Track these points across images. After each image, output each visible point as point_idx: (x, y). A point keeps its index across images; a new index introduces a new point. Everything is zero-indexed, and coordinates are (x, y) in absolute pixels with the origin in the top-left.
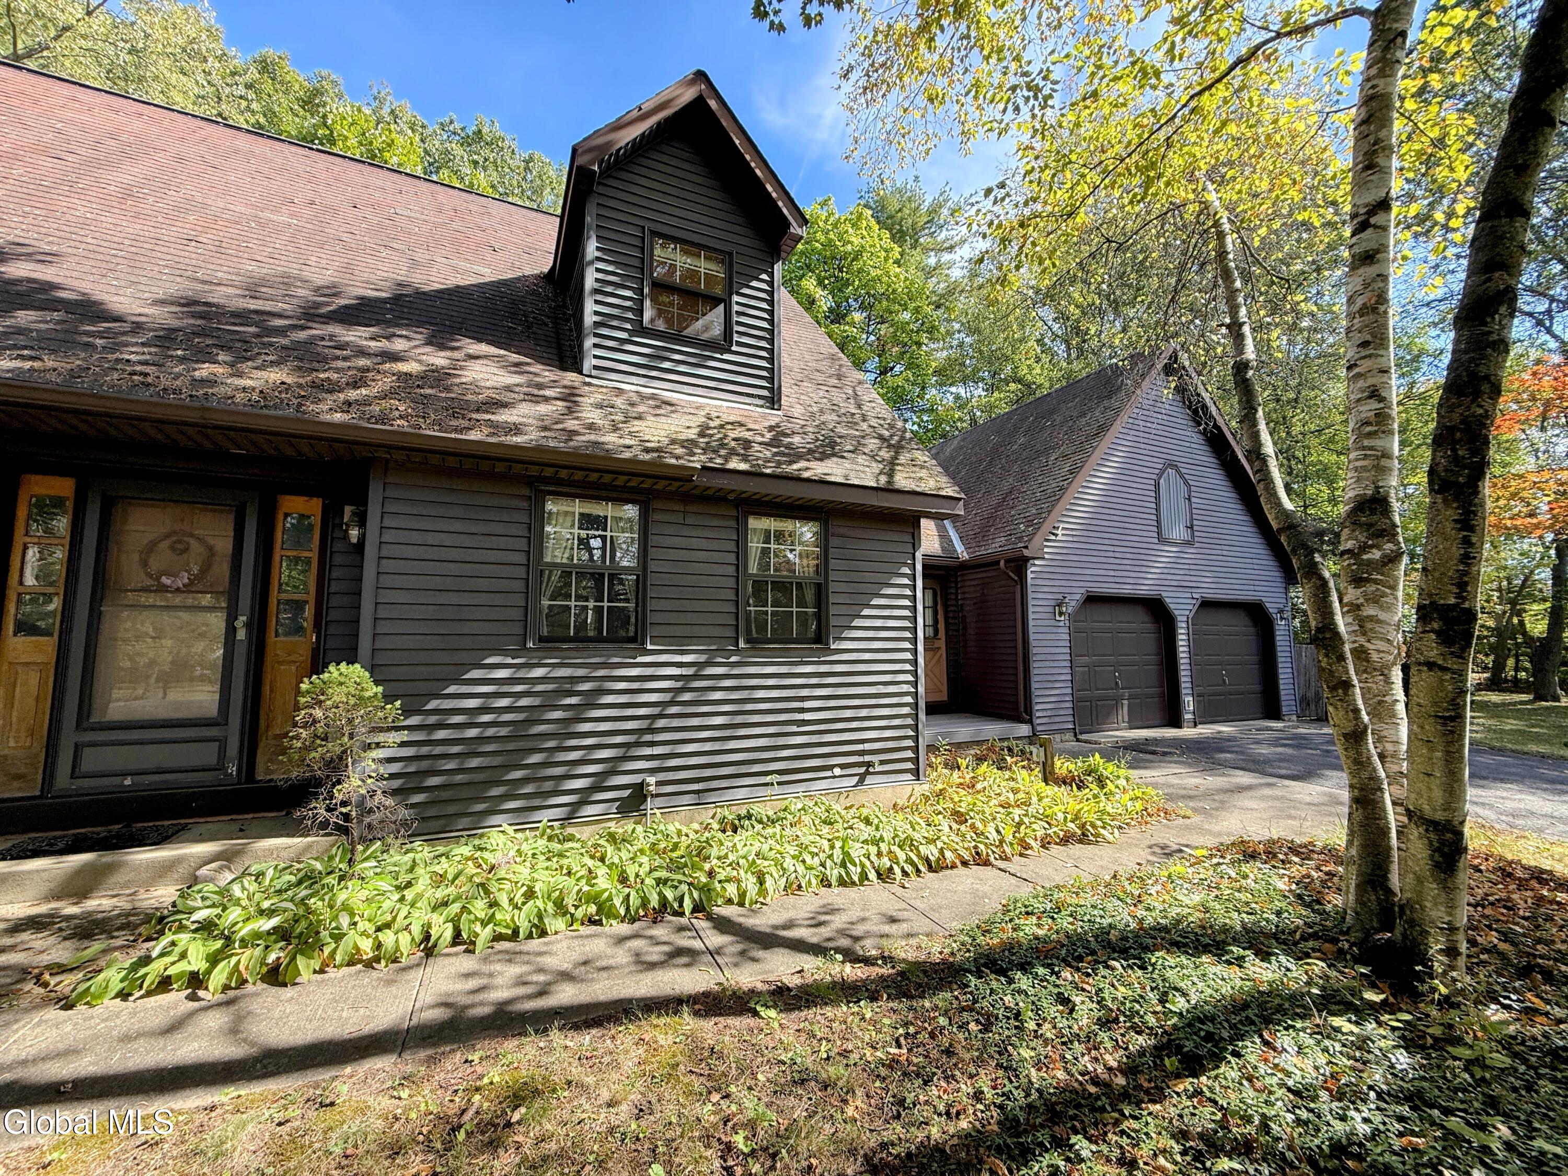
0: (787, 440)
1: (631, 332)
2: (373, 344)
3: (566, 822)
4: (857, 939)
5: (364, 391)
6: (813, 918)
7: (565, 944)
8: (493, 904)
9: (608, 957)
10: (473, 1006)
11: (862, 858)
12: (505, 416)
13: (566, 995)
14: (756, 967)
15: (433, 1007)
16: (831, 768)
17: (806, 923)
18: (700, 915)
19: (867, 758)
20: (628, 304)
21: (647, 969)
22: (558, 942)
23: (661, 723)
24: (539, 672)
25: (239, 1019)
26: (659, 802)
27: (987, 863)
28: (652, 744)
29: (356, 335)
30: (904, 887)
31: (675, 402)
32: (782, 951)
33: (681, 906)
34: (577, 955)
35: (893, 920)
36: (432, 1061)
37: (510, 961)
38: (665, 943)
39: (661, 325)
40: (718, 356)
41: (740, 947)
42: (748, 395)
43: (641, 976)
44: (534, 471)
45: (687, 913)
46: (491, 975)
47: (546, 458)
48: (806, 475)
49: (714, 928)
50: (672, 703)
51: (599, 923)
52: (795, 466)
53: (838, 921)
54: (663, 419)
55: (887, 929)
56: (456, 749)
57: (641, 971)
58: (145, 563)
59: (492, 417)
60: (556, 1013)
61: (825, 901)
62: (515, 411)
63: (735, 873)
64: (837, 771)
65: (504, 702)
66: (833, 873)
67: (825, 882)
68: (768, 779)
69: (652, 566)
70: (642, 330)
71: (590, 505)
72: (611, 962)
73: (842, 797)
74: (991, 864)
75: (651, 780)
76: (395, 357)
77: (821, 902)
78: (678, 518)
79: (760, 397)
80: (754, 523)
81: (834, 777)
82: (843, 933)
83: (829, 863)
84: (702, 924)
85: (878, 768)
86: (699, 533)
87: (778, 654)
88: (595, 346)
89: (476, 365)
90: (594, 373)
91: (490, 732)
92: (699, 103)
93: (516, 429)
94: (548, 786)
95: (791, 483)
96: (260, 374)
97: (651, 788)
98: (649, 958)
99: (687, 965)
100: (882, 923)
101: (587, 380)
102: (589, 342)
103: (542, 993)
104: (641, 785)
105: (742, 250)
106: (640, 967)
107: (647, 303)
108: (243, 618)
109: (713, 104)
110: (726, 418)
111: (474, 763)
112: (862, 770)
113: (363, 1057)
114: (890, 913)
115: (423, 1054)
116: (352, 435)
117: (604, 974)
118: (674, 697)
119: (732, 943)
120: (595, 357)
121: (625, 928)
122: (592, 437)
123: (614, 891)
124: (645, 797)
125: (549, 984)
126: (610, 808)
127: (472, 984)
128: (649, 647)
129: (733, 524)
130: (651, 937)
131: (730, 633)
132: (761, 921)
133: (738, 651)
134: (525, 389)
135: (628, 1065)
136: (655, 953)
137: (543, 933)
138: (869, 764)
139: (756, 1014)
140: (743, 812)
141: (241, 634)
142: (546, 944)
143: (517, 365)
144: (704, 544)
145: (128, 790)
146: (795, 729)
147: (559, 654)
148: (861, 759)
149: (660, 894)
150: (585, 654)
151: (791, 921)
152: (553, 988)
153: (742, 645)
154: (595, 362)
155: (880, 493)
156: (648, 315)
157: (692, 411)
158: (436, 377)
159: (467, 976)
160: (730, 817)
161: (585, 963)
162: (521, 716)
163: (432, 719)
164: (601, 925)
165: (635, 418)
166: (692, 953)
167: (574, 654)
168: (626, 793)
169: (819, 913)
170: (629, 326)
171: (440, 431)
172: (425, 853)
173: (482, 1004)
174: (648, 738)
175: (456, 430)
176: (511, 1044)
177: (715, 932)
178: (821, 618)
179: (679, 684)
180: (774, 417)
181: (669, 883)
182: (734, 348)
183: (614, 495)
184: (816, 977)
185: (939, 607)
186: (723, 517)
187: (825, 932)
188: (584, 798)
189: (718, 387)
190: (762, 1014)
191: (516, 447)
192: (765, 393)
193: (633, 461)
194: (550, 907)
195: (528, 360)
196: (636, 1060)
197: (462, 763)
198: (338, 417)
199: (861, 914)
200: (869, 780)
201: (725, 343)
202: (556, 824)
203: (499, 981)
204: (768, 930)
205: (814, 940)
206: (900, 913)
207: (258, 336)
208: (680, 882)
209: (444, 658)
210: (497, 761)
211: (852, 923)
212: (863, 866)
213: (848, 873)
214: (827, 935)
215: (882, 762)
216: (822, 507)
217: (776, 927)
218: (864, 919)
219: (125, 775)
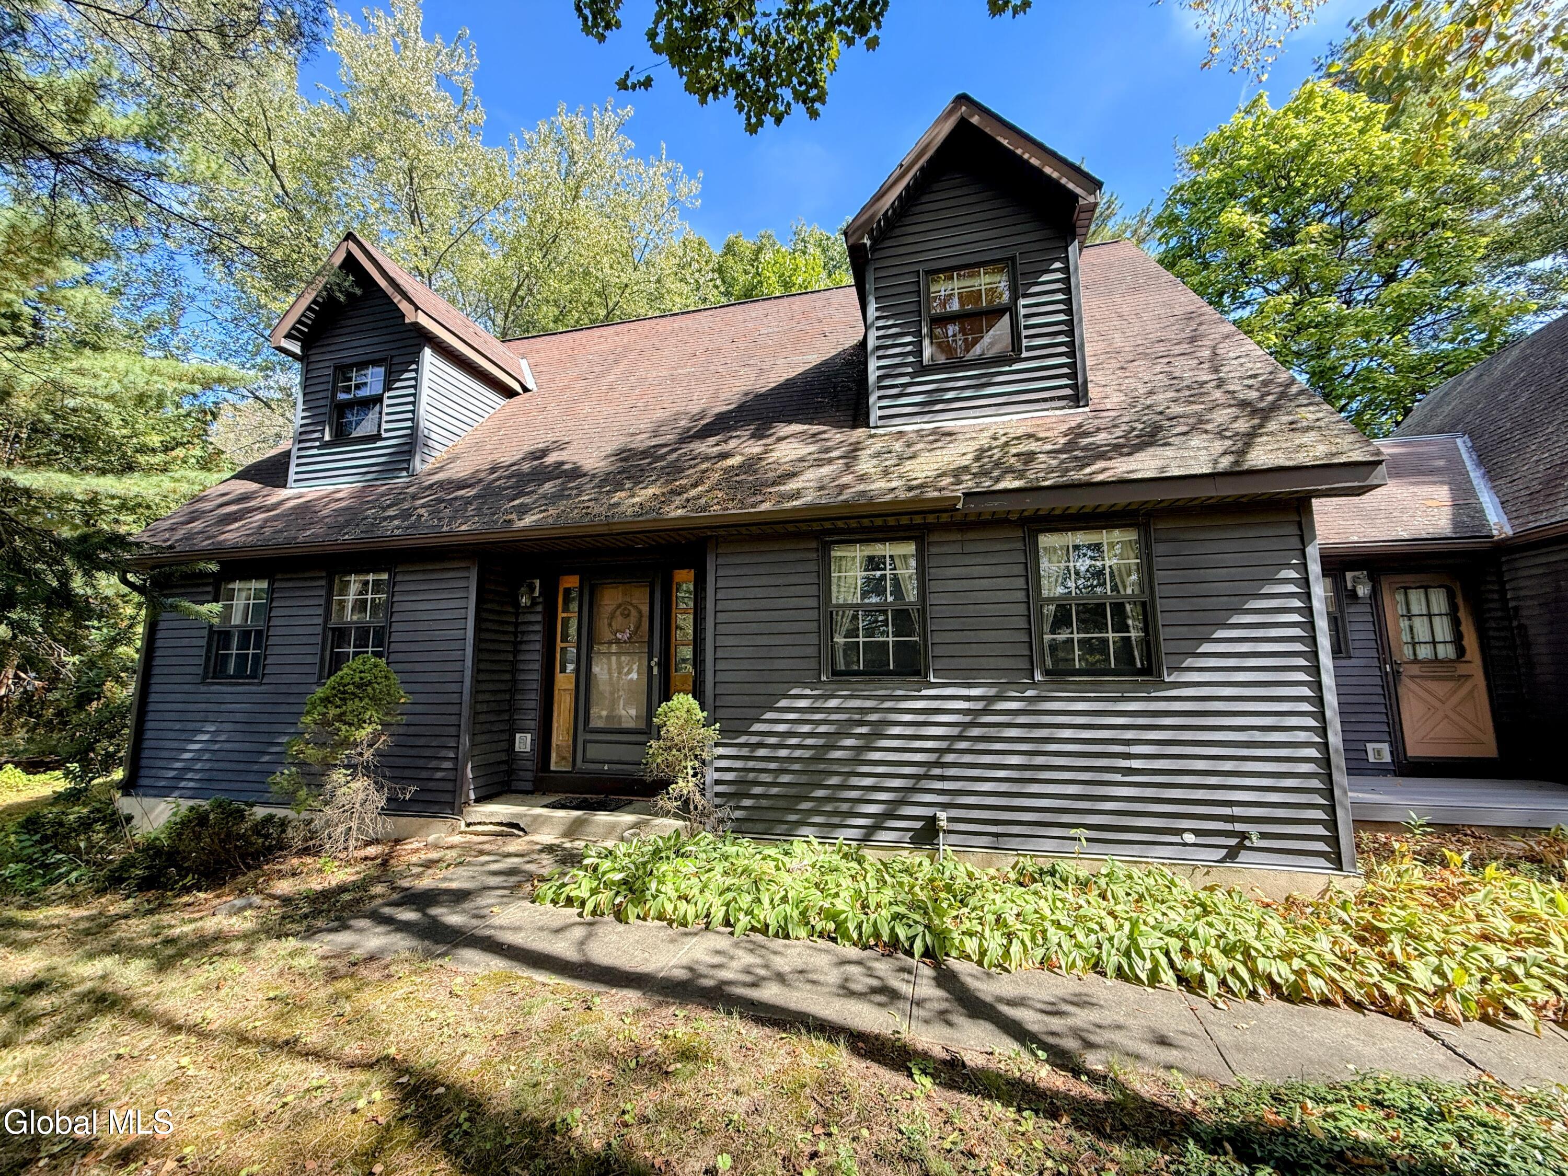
0: (1085, 441)
1: (912, 375)
2: (715, 449)
3: (863, 843)
4: (1090, 1045)
5: (700, 488)
6: (1053, 1004)
7: (798, 950)
8: (758, 901)
9: (822, 973)
10: (705, 976)
11: (1157, 953)
12: (792, 485)
13: (770, 993)
14: (946, 1031)
15: (683, 967)
16: (1179, 832)
17: (1039, 1006)
18: (927, 961)
19: (1239, 827)
20: (909, 348)
21: (845, 996)
22: (795, 947)
23: (950, 758)
24: (833, 703)
25: (589, 936)
26: (953, 839)
27: (1403, 1014)
28: (943, 778)
29: (705, 447)
30: (1215, 1007)
31: (956, 430)
32: (989, 1026)
33: (911, 946)
34: (799, 964)
35: (1163, 1041)
36: (659, 1005)
37: (751, 951)
38: (877, 977)
39: (942, 359)
40: (1007, 368)
41: (945, 1005)
42: (1045, 400)
43: (836, 999)
44: (816, 526)
45: (916, 956)
46: (732, 958)
47: (822, 514)
48: (1100, 478)
49: (934, 978)
50: (960, 738)
51: (834, 940)
52: (1088, 470)
53: (1082, 1018)
54: (939, 452)
55: (1145, 1049)
56: (773, 766)
57: (838, 995)
58: (610, 625)
59: (782, 488)
60: (753, 1004)
61: (1085, 990)
62: (802, 478)
63: (979, 928)
64: (1189, 838)
65: (806, 728)
66: (1112, 959)
67: (1097, 967)
68: (1072, 832)
69: (932, 599)
70: (923, 369)
71: (870, 548)
72: (822, 978)
73: (1199, 874)
74: (1412, 1020)
75: (942, 815)
76: (725, 456)
77: (1078, 989)
78: (956, 548)
79: (1060, 398)
80: (1046, 540)
81: (1185, 845)
82: (1077, 1033)
83: (1106, 946)
84: (926, 971)
85: (1257, 843)
86: (979, 560)
87: (1088, 687)
88: (880, 398)
89: (782, 445)
90: (880, 423)
91: (798, 753)
92: (963, 123)
93: (797, 494)
94: (845, 807)
95: (1079, 491)
96: (643, 491)
97: (941, 823)
98: (854, 986)
99: (880, 1005)
100: (1143, 1040)
101: (873, 431)
102: (872, 399)
103: (754, 985)
104: (934, 819)
105: (1024, 249)
106: (841, 992)
107: (926, 342)
108: (656, 659)
109: (975, 120)
110: (1013, 433)
111: (785, 778)
112: (1233, 842)
113: (626, 986)
114: (1165, 1032)
115: (657, 998)
116: (687, 524)
117: (809, 986)
118: (962, 731)
119: (940, 999)
120: (880, 408)
121: (854, 952)
122: (861, 487)
123: (851, 914)
124: (937, 832)
125: (764, 979)
126: (904, 837)
127: (717, 960)
128: (933, 680)
129: (1020, 545)
130: (869, 968)
131: (1025, 665)
132: (986, 989)
133: (1034, 684)
134: (816, 456)
135: (770, 1069)
136: (862, 982)
137: (787, 936)
138: (1244, 836)
139: (911, 1075)
140: (1047, 866)
141: (655, 671)
142: (785, 946)
143: (814, 435)
144: (987, 571)
145: (604, 773)
146: (1118, 777)
147: (851, 686)
148: (1229, 827)
149: (892, 929)
150: (872, 686)
151: (1024, 998)
152: (764, 983)
153: (1038, 677)
154: (880, 413)
155: (1218, 480)
156: (927, 353)
157: (974, 435)
158: (750, 466)
159: (718, 952)
160: (1031, 869)
161: (801, 972)
162: (821, 742)
163: (754, 739)
164: (837, 943)
165: (910, 458)
166: (893, 995)
167: (862, 686)
168: (919, 824)
169: (1065, 1001)
170: (910, 370)
171: (741, 508)
172: (750, 849)
173: (712, 977)
174: (937, 771)
175: (753, 506)
176: (706, 1014)
177: (933, 983)
178: (1149, 644)
179: (968, 719)
180: (1076, 416)
181: (904, 921)
182: (1025, 354)
183: (890, 535)
184: (1002, 1065)
185: (1462, 614)
186: (1008, 539)
187: (1056, 1023)
188: (878, 824)
189: (1010, 402)
190: (916, 1077)
191: (794, 510)
192: (1068, 392)
193: (894, 502)
194: (796, 914)
195: (825, 428)
196: (778, 1067)
197: (776, 777)
198: (680, 512)
199: (1121, 1020)
200: (1244, 856)
201: (1014, 353)
202: (854, 843)
203: (735, 964)
204: (989, 999)
205: (1034, 1028)
206: (1182, 1037)
207: (650, 464)
208: (916, 922)
209: (761, 689)
210: (803, 779)
211: (1100, 1027)
212: (1156, 964)
213: (1131, 966)
214: (1054, 1028)
215: (1263, 836)
216: (1137, 510)
217: (1000, 1000)
218: (1119, 1027)
219: (605, 763)
